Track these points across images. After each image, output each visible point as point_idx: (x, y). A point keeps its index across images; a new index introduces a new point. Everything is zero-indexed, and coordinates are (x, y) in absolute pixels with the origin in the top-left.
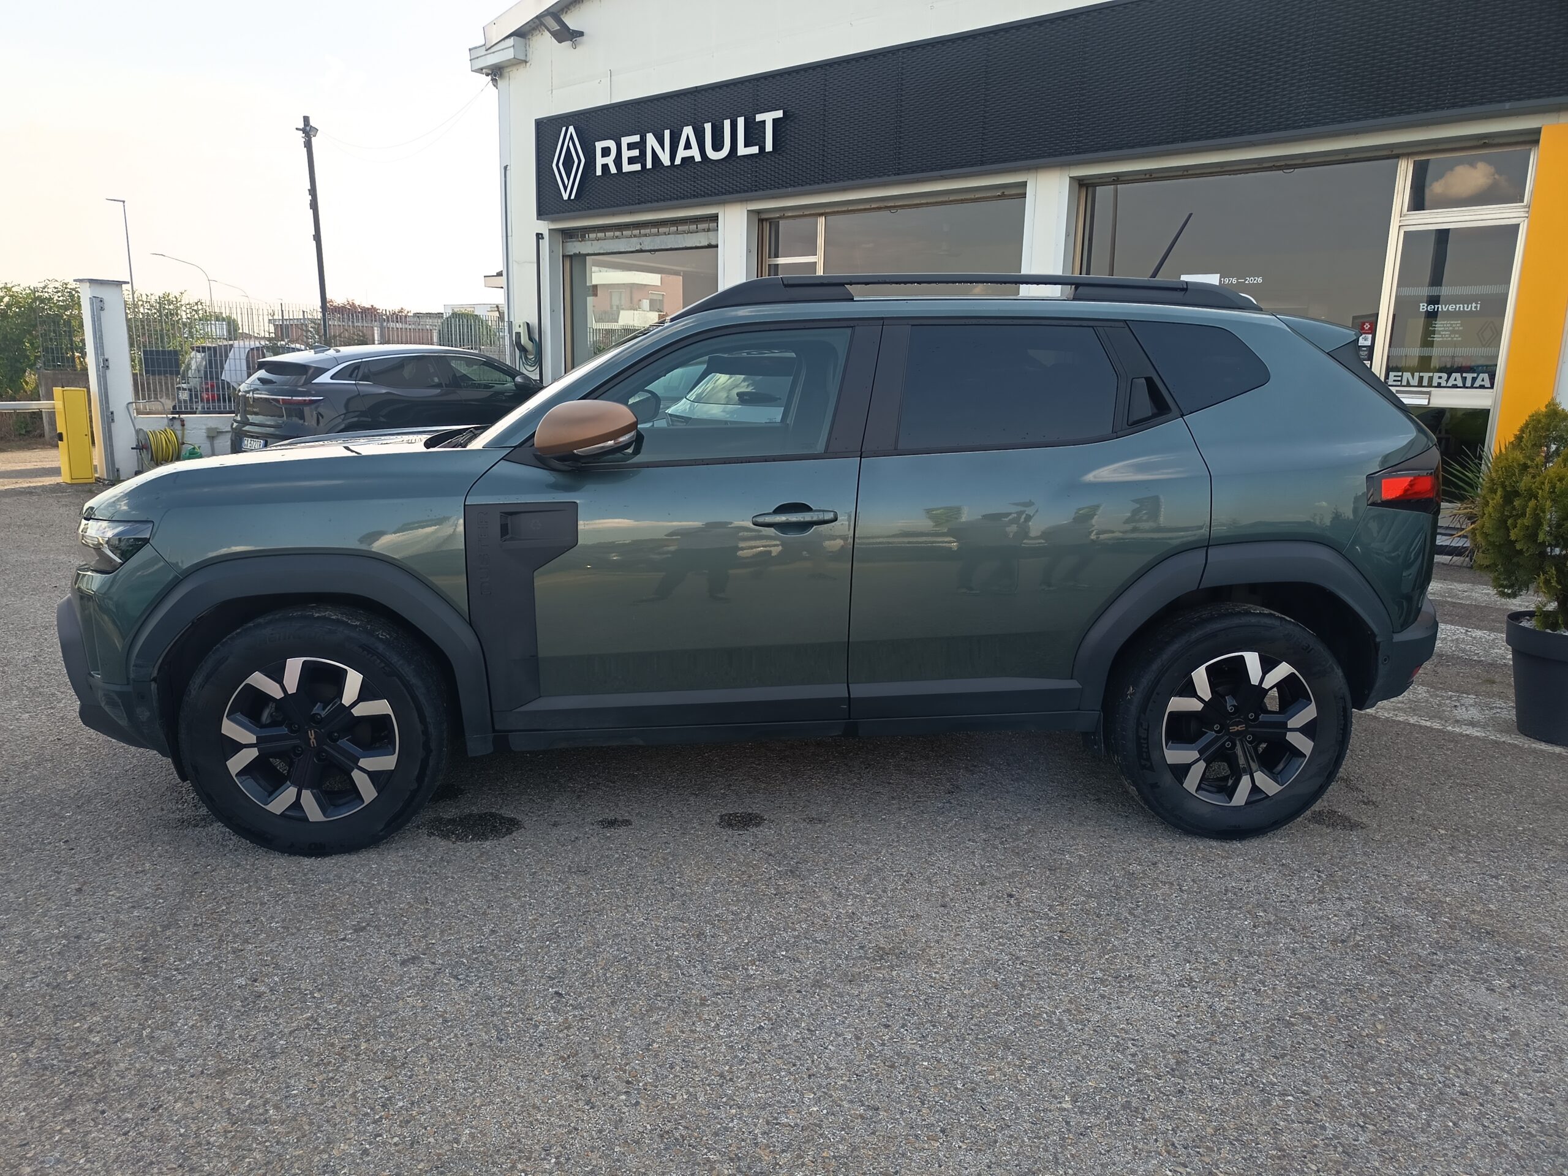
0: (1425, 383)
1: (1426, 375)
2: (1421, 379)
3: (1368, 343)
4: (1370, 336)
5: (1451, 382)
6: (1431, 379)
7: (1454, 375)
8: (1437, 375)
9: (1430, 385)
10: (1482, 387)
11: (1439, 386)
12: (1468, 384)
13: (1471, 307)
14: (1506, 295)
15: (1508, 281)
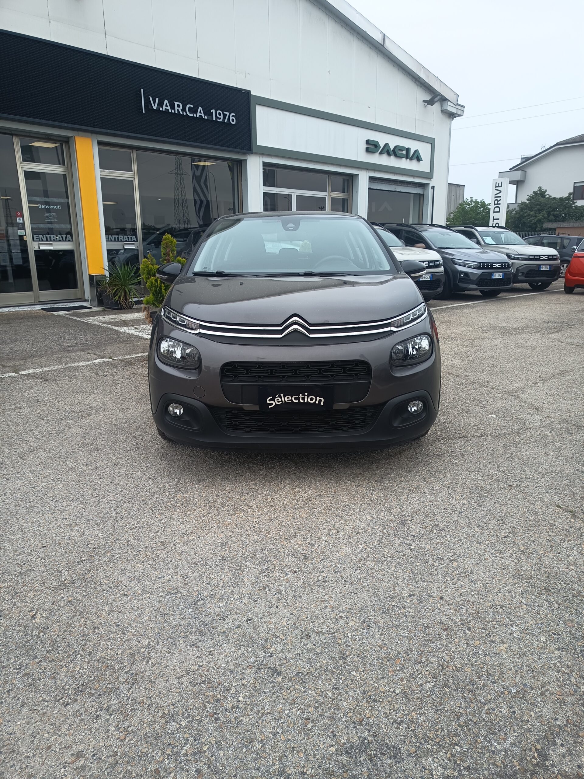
0: (49, 240)
1: (48, 236)
3: (21, 221)
4: (21, 218)
5: (58, 239)
6: (50, 237)
7: (58, 236)
8: (52, 236)
9: (51, 241)
10: (69, 241)
11: (54, 241)
12: (64, 240)
13: (58, 207)
14: (68, 203)
15: (67, 198)
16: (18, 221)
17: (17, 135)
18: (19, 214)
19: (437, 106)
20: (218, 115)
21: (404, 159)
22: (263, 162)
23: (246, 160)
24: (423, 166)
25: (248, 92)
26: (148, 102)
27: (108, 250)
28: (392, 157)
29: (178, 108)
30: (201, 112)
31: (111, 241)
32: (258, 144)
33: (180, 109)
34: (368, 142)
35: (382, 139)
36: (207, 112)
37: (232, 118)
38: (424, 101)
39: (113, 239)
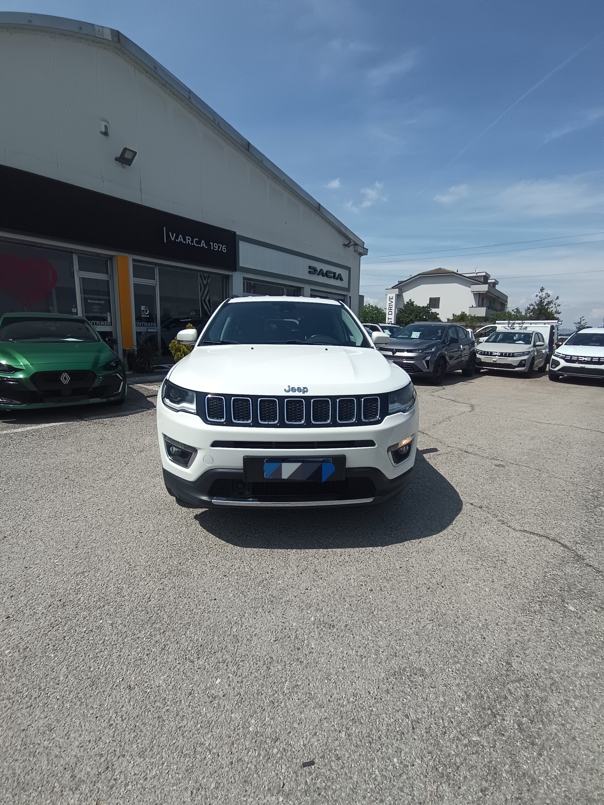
0: (95, 324)
1: (94, 322)
2: (93, 323)
3: (76, 311)
4: (75, 309)
5: (101, 324)
6: (96, 323)
7: (102, 322)
8: (97, 322)
9: (96, 325)
10: (109, 325)
11: (98, 325)
12: (106, 324)
13: (103, 302)
14: (109, 300)
15: (109, 296)
16: (73, 311)
17: (75, 253)
18: (74, 306)
19: (352, 248)
20: (215, 246)
21: (332, 279)
22: (243, 277)
23: (232, 276)
24: (344, 284)
25: (235, 233)
26: (168, 236)
27: (136, 332)
28: (325, 277)
29: (188, 240)
30: (203, 244)
31: (139, 326)
32: (240, 265)
33: (190, 241)
34: (310, 267)
35: (319, 266)
36: (208, 244)
37: (224, 249)
38: (344, 245)
39: (140, 325)
